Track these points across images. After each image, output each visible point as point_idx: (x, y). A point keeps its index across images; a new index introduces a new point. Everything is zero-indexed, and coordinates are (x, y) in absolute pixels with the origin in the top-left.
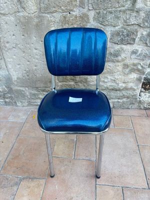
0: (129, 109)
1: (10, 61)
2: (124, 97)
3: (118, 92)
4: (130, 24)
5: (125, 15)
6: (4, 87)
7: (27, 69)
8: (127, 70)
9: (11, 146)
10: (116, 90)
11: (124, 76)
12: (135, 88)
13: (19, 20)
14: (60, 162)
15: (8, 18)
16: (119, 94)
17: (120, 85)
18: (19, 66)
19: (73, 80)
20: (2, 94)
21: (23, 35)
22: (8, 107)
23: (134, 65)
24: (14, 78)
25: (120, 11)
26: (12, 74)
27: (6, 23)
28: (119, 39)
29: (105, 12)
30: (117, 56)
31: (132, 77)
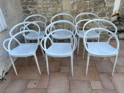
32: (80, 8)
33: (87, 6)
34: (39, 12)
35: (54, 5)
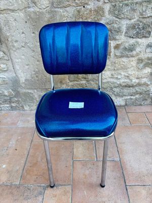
0: (142, 105)
1: (18, 62)
2: (137, 93)
3: (131, 88)
4: (146, 16)
5: (142, 7)
6: (10, 90)
7: (37, 70)
8: (142, 65)
9: (26, 153)
10: (130, 87)
11: (137, 71)
12: (149, 83)
13: (30, 16)
14: (83, 165)
15: (17, 14)
16: (132, 90)
17: (134, 81)
18: (27, 67)
19: (85, 78)
20: (8, 98)
21: (33, 33)
22: (15, 113)
23: (149, 59)
24: (22, 80)
25: (137, 3)
26: (19, 76)
27: (15, 20)
28: (135, 32)
29: (121, 5)
30: (132, 51)
31: (146, 72)
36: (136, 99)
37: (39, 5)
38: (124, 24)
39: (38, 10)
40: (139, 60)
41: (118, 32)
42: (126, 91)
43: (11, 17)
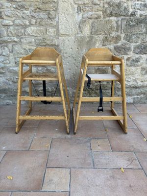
0: (145, 103)
2: (141, 93)
3: (138, 89)
4: (146, 41)
5: (143, 36)
6: (53, 88)
7: (75, 73)
8: (144, 72)
10: (136, 88)
11: (141, 76)
15: (70, 37)
16: (138, 91)
17: (139, 83)
18: (69, 70)
21: (78, 48)
25: (140, 34)
27: (69, 40)
28: (139, 51)
29: (131, 35)
30: (137, 62)
32: (96, 32)
33: (111, 28)
34: (5, 34)
35: (39, 20)
36: (141, 98)
37: (83, 33)
38: (133, 45)
39: (83, 36)
40: (142, 68)
41: (129, 50)
42: (134, 91)
43: (66, 39)
